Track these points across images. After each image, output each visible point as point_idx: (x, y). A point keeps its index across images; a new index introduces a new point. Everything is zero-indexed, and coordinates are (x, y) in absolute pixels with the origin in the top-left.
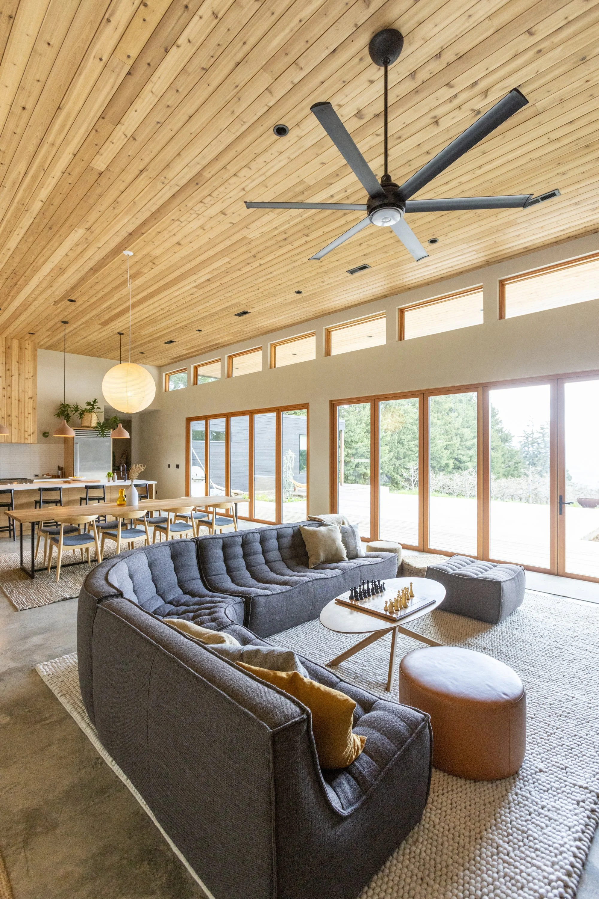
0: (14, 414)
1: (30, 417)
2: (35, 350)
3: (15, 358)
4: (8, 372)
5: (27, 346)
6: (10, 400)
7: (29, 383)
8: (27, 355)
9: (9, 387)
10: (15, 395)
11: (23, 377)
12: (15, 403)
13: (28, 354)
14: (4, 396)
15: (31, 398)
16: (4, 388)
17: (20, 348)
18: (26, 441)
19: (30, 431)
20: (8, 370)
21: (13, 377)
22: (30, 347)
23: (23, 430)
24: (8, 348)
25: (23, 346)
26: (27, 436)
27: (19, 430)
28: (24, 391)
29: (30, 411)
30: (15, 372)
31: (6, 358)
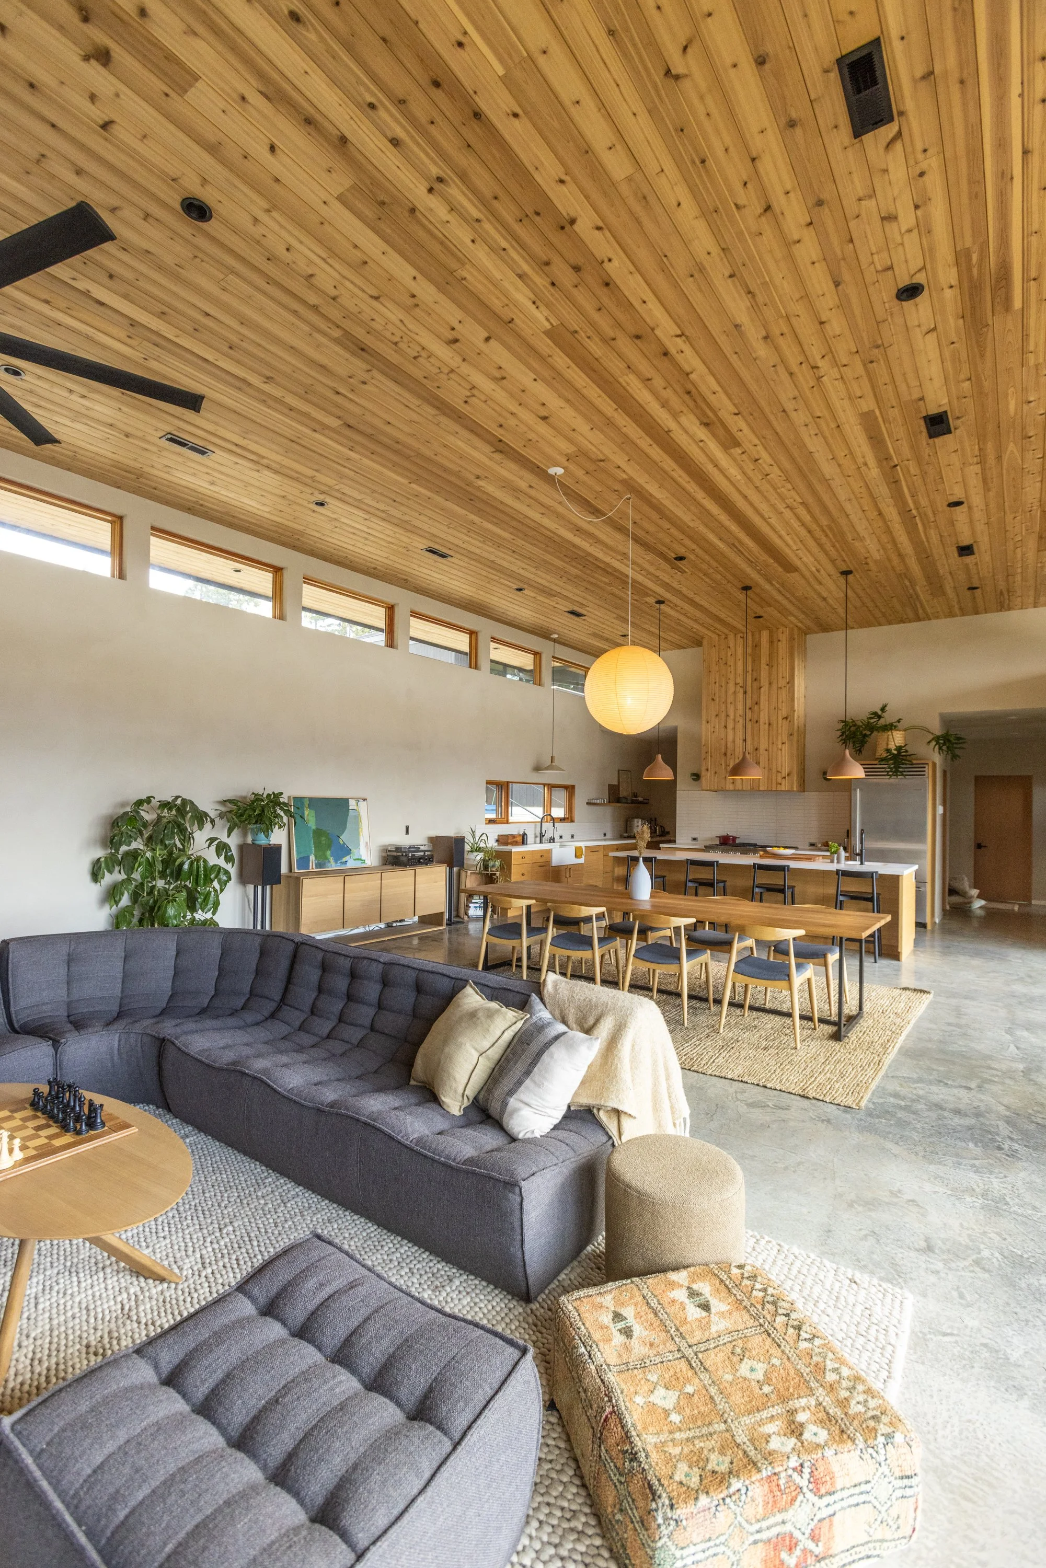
0: (763, 747)
1: (785, 748)
2: (792, 639)
3: (764, 659)
4: (755, 684)
5: (781, 636)
6: (758, 724)
7: (784, 693)
8: (780, 651)
10: (764, 717)
11: (775, 686)
12: (764, 727)
13: (783, 647)
14: (750, 720)
15: (786, 718)
16: (750, 709)
17: (771, 642)
18: (779, 788)
19: (785, 771)
20: (756, 680)
21: (762, 689)
22: (784, 637)
23: (774, 771)
24: (757, 646)
25: (775, 640)
26: (779, 780)
27: (770, 770)
28: (777, 709)
29: (785, 739)
30: (764, 681)
31: (753, 661)
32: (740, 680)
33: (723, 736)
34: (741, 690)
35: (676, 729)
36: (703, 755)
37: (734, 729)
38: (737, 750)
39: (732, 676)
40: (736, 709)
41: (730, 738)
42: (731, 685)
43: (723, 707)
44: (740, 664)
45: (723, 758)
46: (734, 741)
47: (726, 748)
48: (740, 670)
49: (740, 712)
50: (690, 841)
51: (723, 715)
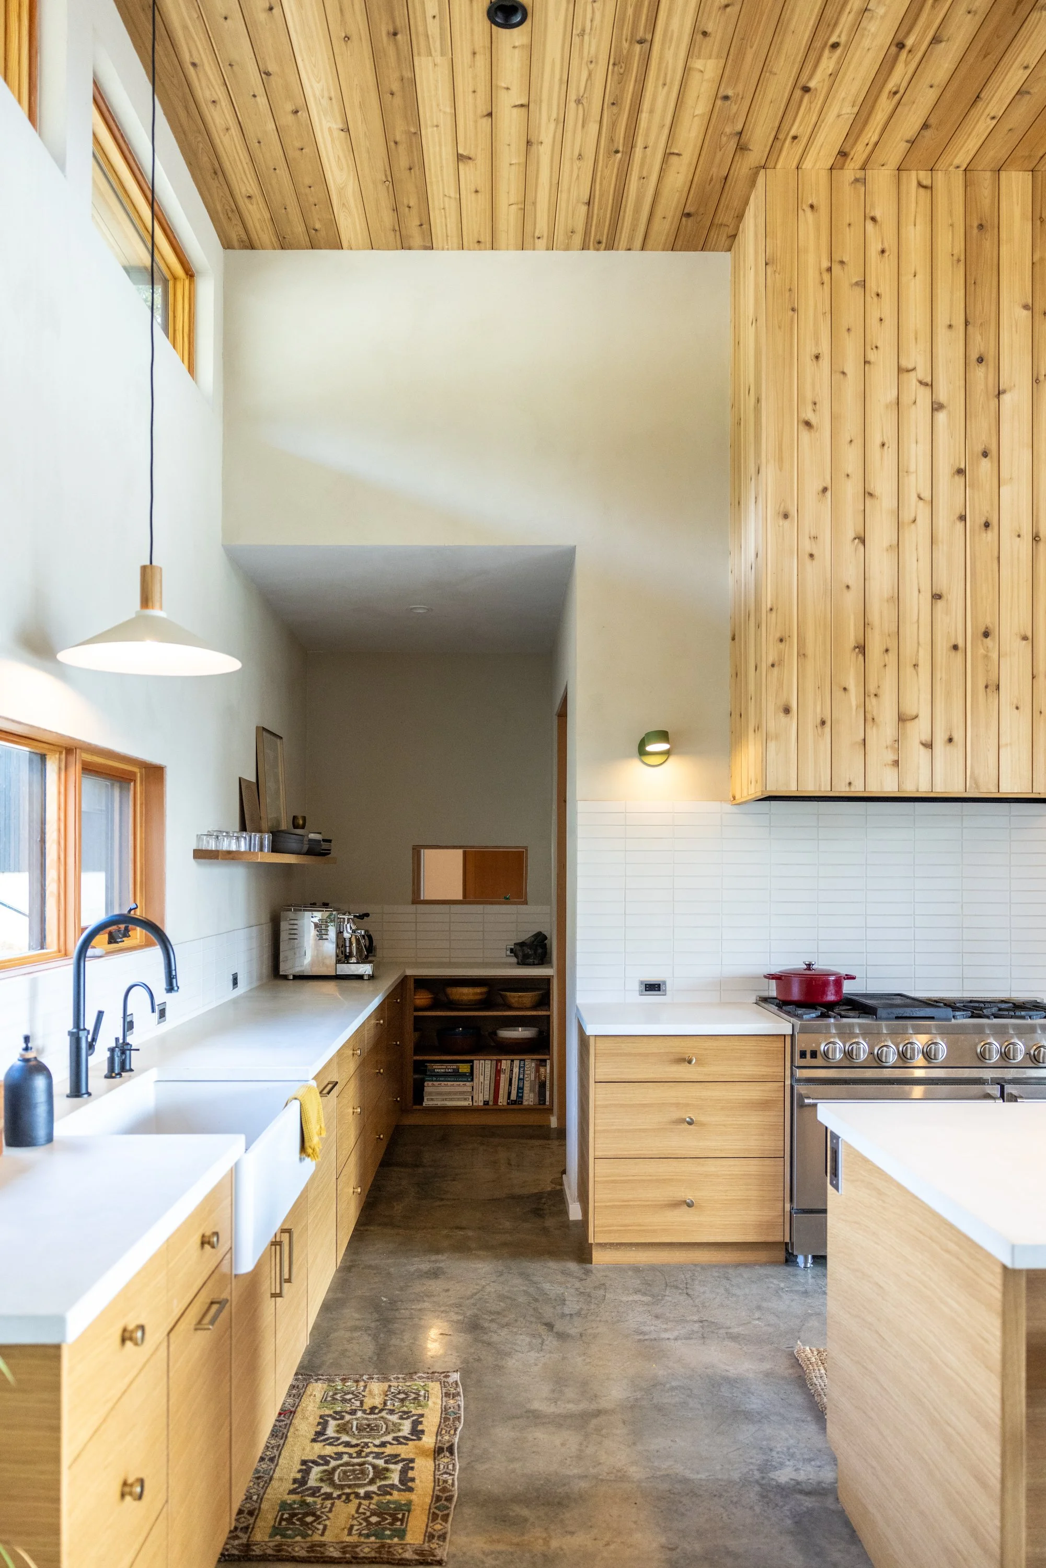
3: (1014, 286)
4: (979, 373)
6: (990, 535)
9: (986, 465)
10: (1015, 506)
12: (1016, 554)
14: (963, 518)
16: (960, 472)
20: (980, 360)
21: (1005, 398)
24: (981, 229)
30: (1015, 366)
31: (970, 284)
32: (916, 357)
33: (851, 574)
34: (924, 396)
35: (570, 553)
36: (770, 653)
37: (897, 547)
38: (909, 631)
39: (884, 336)
40: (900, 472)
41: (881, 584)
42: (884, 363)
43: (851, 459)
44: (916, 290)
45: (851, 662)
46: (896, 599)
47: (866, 625)
48: (916, 316)
49: (917, 482)
50: (634, 996)
51: (850, 491)
